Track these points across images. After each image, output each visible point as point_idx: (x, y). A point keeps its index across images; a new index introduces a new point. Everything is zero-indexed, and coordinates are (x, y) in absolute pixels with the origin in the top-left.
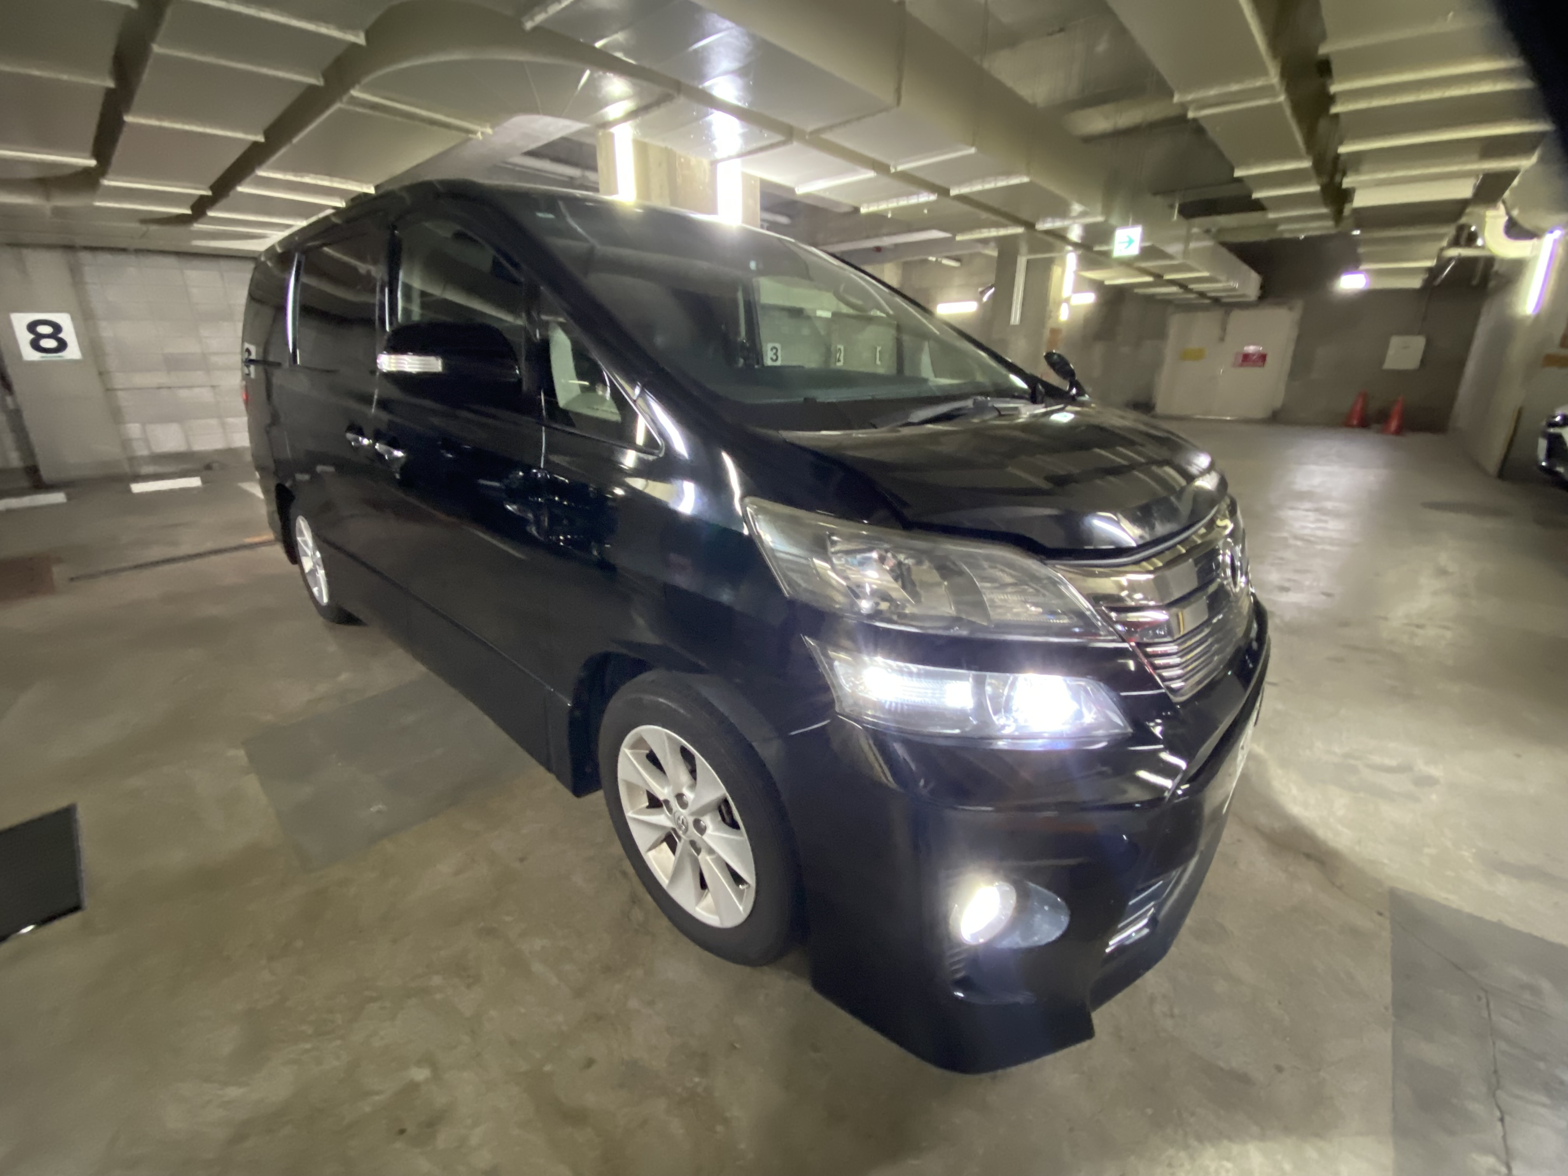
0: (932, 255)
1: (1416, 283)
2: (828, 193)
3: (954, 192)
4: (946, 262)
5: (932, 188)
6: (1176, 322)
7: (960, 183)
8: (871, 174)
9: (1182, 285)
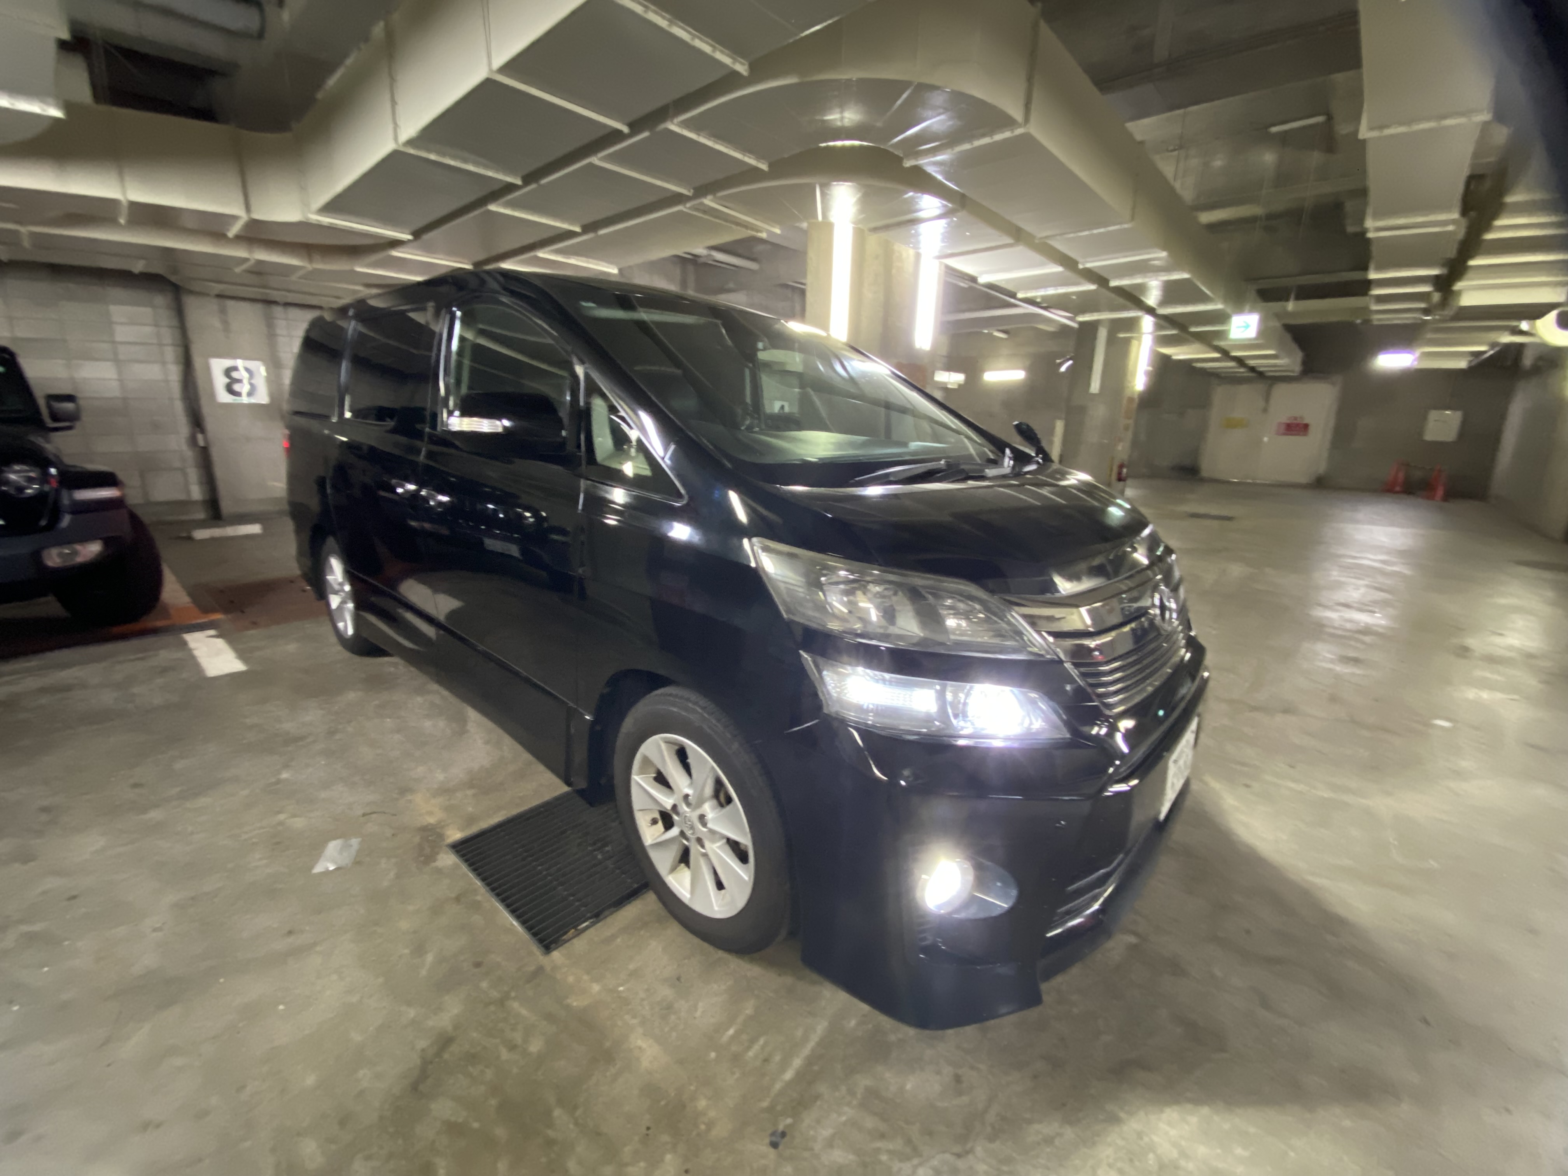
0: (985, 328)
1: (1462, 364)
3: (1113, 283)
4: (996, 333)
6: (1220, 393)
9: (1241, 360)
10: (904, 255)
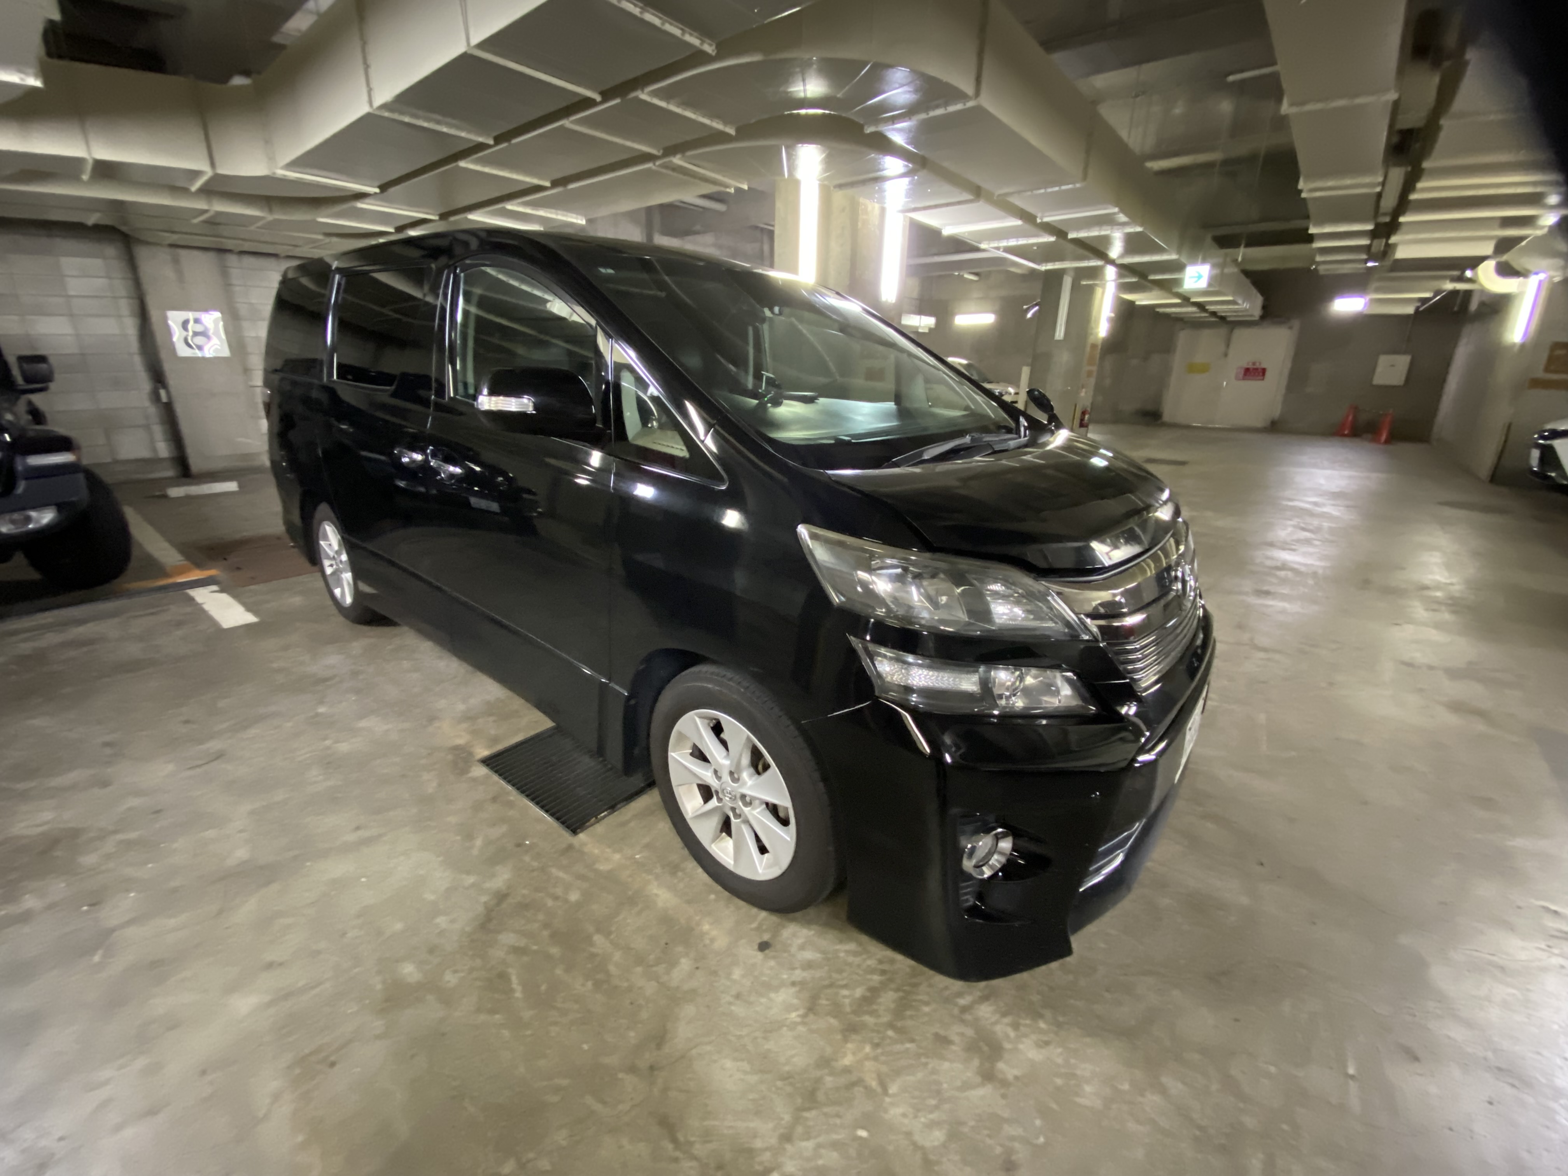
1: (1410, 310)
3: (1072, 235)
4: (966, 276)
6: (1183, 337)
8: (1019, 222)
10: (870, 208)
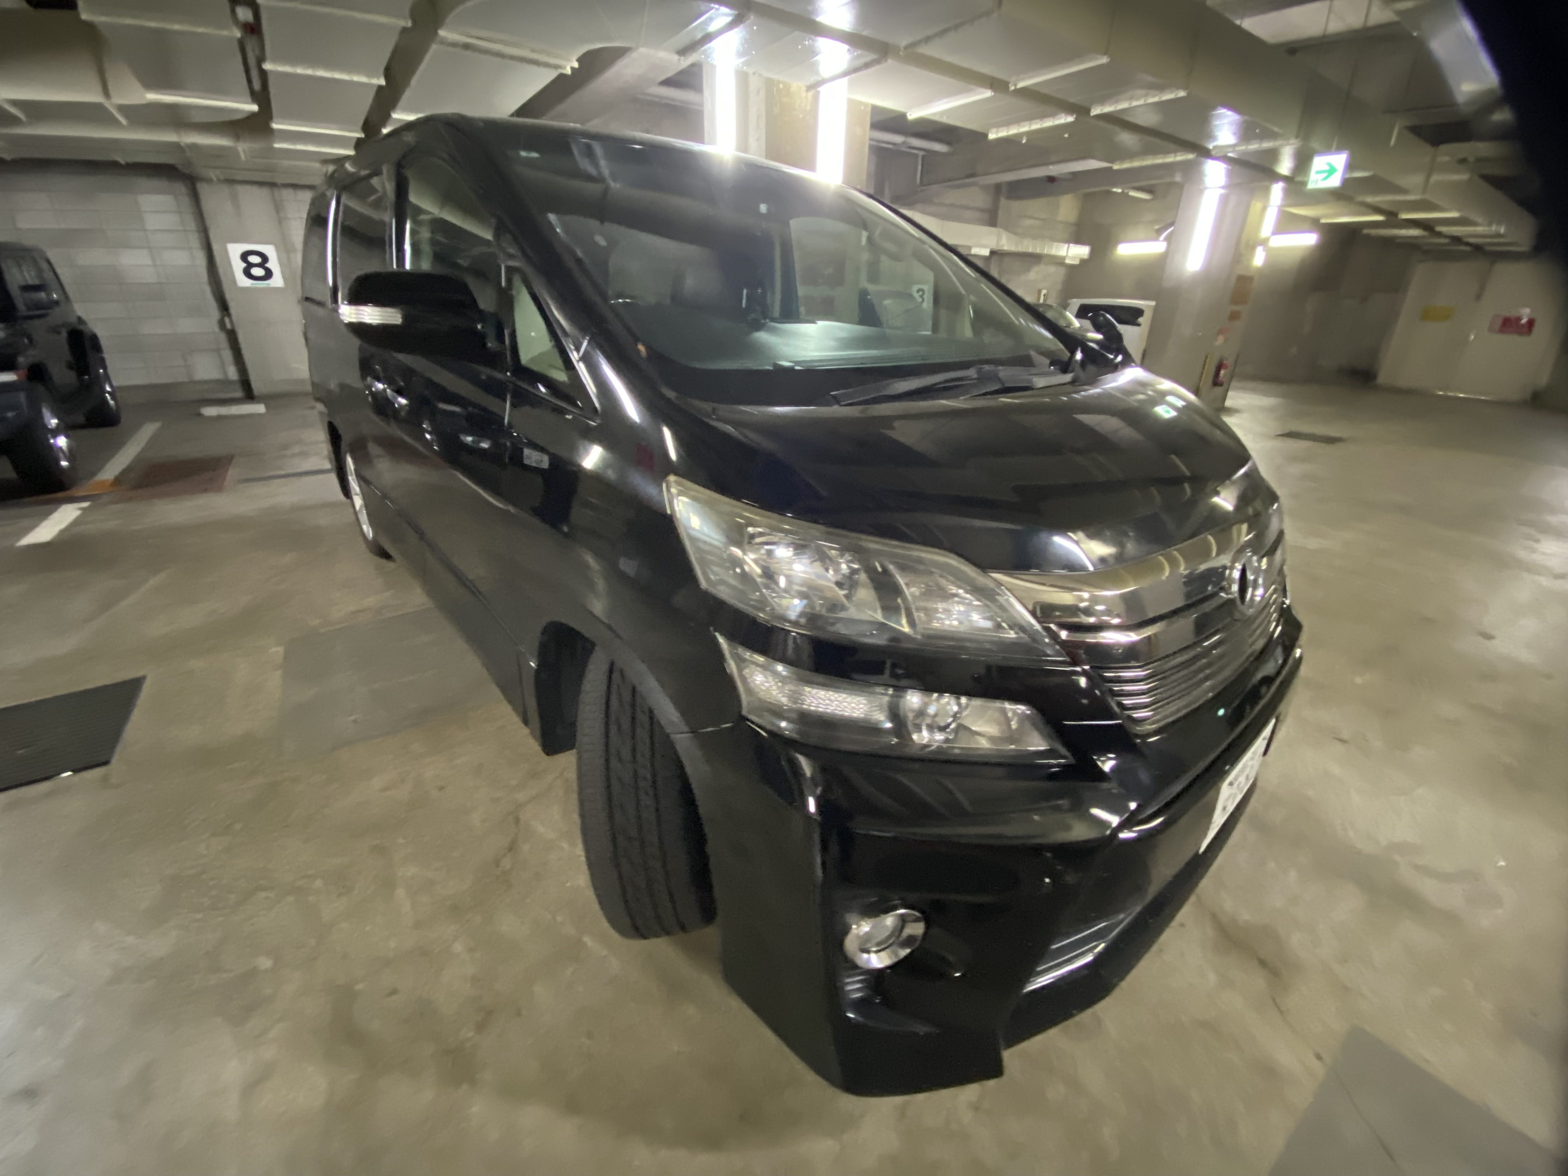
0: (1116, 186)
2: (945, 117)
3: (1096, 111)
4: (1132, 193)
5: (1069, 108)
6: (1420, 273)
7: (1102, 101)
8: (988, 93)
9: (1426, 226)
